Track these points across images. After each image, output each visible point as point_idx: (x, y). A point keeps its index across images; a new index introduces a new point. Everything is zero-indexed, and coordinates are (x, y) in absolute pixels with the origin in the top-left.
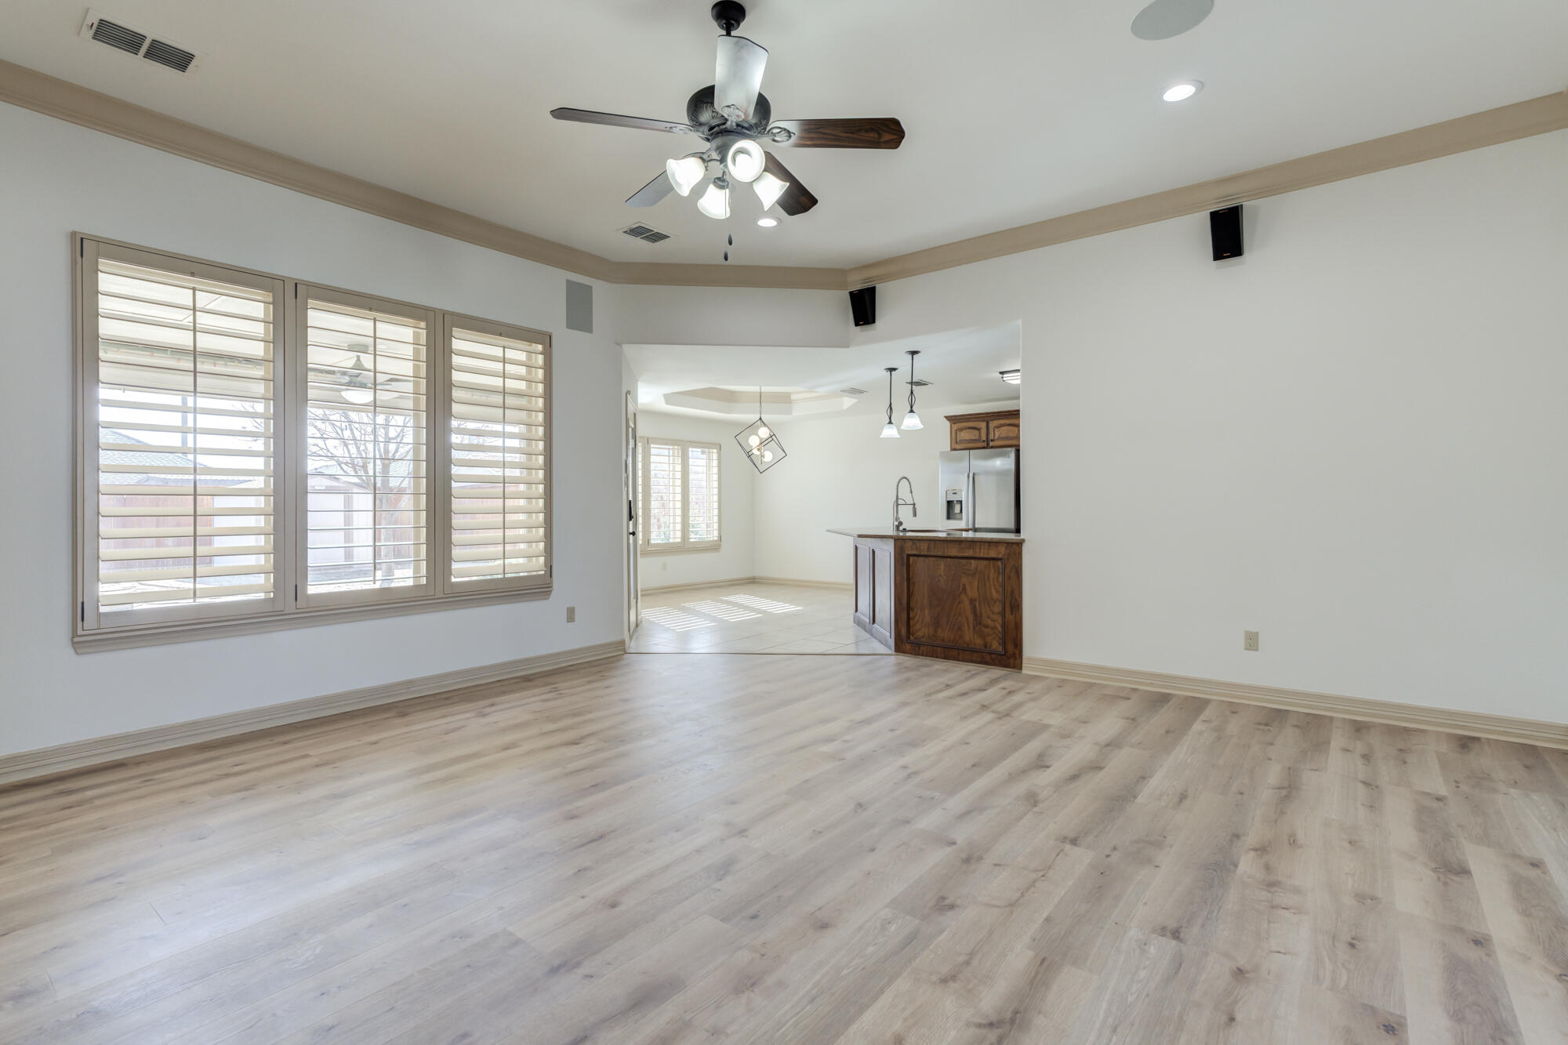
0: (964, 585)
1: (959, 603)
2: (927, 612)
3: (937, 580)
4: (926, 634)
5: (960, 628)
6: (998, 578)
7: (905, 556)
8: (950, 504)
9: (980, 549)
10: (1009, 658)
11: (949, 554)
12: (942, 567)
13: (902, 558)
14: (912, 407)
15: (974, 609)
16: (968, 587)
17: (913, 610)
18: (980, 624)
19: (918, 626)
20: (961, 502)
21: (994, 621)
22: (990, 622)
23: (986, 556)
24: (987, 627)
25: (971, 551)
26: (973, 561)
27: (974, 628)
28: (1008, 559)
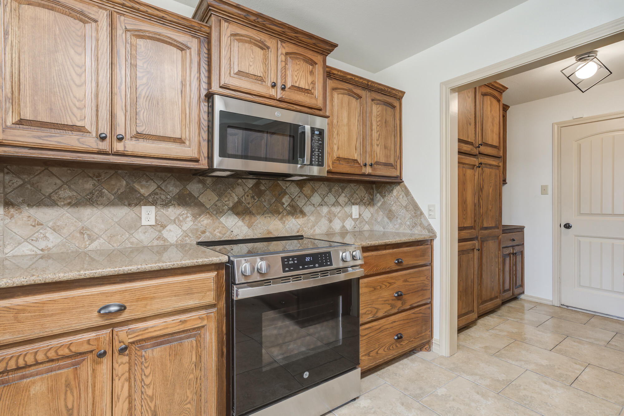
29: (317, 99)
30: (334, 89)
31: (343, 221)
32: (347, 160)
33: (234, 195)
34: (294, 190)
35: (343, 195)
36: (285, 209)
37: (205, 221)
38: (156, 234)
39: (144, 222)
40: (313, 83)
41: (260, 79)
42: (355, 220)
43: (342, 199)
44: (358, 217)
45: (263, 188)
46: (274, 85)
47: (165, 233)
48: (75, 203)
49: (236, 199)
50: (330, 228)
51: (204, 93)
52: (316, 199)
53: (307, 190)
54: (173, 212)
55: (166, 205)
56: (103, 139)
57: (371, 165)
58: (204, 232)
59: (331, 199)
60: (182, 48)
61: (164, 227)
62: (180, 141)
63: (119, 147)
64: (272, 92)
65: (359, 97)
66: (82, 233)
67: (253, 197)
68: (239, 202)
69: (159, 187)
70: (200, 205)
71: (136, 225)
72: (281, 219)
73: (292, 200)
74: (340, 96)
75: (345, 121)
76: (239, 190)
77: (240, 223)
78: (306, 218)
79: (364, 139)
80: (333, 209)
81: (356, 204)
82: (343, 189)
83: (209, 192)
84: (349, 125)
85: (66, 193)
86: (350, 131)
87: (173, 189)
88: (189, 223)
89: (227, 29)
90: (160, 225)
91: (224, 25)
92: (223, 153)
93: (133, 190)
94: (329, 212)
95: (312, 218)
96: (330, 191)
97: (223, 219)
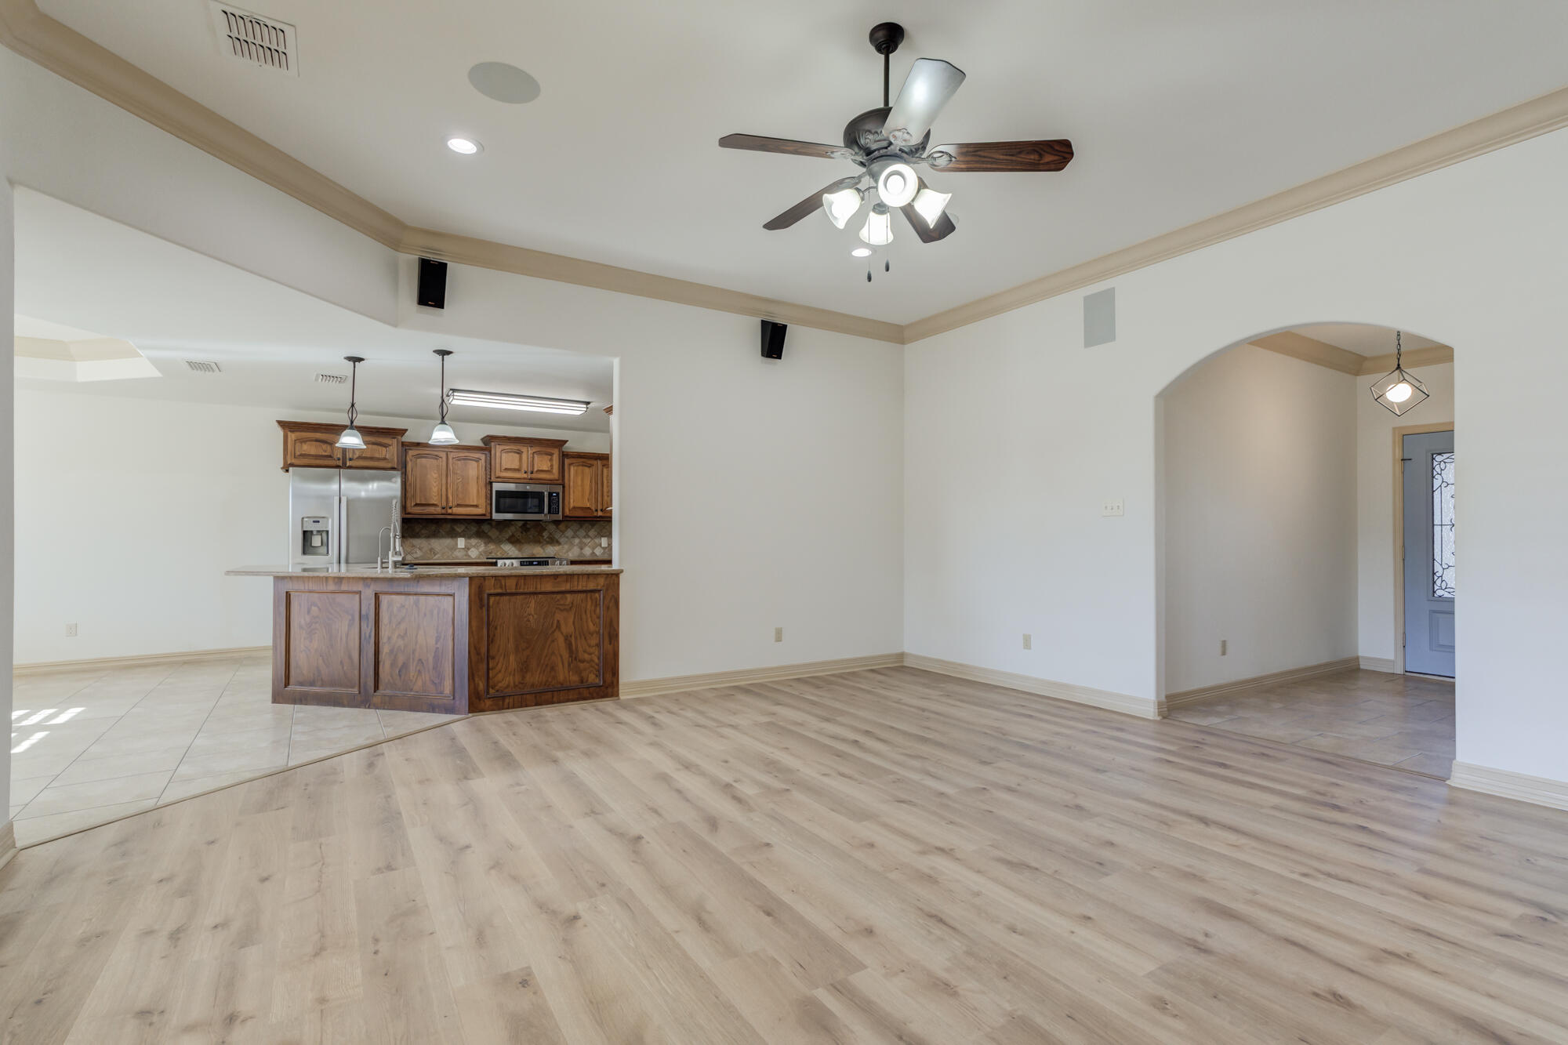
0: (558, 621)
1: (553, 641)
2: (512, 658)
3: (525, 619)
4: (512, 684)
5: (553, 669)
6: (595, 611)
7: (486, 596)
8: (307, 535)
9: (578, 582)
10: (607, 688)
11: (543, 590)
12: (533, 605)
13: (481, 600)
14: (443, 418)
15: (569, 645)
16: (562, 622)
17: (493, 658)
18: (576, 659)
19: (500, 676)
20: (327, 532)
21: (590, 654)
22: (586, 656)
23: (584, 588)
24: (583, 661)
25: (568, 584)
26: (568, 596)
27: (569, 665)
28: (607, 590)
29: (553, 474)
30: (570, 464)
31: (594, 549)
32: (582, 509)
33: (509, 531)
34: (552, 527)
35: (593, 530)
36: (545, 540)
37: (492, 547)
38: (465, 553)
39: (459, 546)
40: (552, 466)
41: (518, 470)
42: (604, 548)
43: (592, 533)
44: (606, 546)
45: (528, 526)
46: (525, 473)
47: (470, 553)
48: (428, 537)
49: (511, 534)
50: (582, 553)
51: (488, 480)
52: (569, 533)
53: (562, 526)
54: (474, 541)
55: (469, 537)
56: (443, 508)
57: (602, 510)
58: (490, 553)
59: (582, 532)
60: (478, 460)
61: (469, 549)
62: (476, 506)
63: (450, 511)
64: (525, 476)
65: (590, 466)
66: (431, 551)
67: (522, 533)
68: (513, 536)
69: (466, 527)
70: (489, 537)
71: (455, 547)
72: (542, 547)
73: (551, 534)
74: (575, 468)
75: (580, 483)
76: (513, 529)
77: (513, 549)
78: (561, 546)
79: (596, 493)
80: (584, 540)
81: (605, 536)
82: (593, 526)
83: (494, 529)
84: (582, 485)
85: (423, 531)
86: (583, 489)
87: (474, 529)
88: (482, 548)
89: (499, 448)
90: (467, 548)
91: (498, 446)
92: (497, 511)
93: (453, 529)
94: (580, 543)
95: (566, 547)
96: (581, 527)
97: (502, 546)
